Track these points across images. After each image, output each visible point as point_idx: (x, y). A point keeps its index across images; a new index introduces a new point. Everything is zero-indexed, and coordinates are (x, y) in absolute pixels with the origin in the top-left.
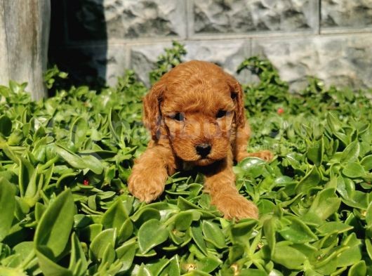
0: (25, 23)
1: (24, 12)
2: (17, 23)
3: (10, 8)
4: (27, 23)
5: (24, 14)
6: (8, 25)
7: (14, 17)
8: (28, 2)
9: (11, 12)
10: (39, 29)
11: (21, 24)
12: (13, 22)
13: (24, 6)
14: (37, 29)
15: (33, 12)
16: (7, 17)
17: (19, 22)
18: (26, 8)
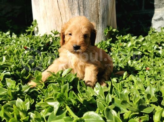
0: (93, 12)
1: (93, 8)
2: (89, 13)
3: (86, 7)
4: (94, 12)
5: (92, 9)
6: (85, 14)
7: (88, 11)
8: (95, 3)
9: (87, 9)
10: (100, 14)
11: (91, 13)
12: (87, 13)
13: (93, 6)
14: (99, 13)
15: (97, 7)
16: (85, 11)
17: (90, 12)
18: (94, 6)
